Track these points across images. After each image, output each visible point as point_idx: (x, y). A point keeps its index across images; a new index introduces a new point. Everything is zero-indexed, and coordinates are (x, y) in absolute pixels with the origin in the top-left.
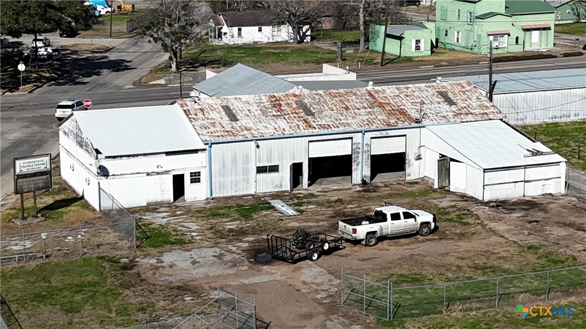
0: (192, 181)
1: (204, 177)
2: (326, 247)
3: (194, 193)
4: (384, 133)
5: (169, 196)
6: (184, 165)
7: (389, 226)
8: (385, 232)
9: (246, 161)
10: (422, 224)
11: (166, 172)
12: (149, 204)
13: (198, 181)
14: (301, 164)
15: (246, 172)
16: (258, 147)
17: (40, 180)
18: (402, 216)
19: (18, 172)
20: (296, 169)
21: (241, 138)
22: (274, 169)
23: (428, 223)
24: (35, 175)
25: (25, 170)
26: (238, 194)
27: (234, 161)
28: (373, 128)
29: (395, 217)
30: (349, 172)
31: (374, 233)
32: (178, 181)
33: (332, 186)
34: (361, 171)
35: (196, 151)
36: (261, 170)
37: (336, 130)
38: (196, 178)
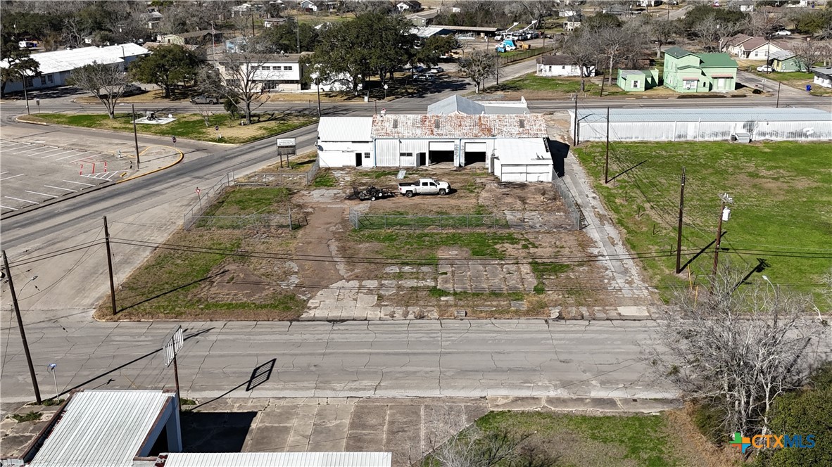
0: (366, 157)
1: (372, 155)
2: (380, 195)
3: (367, 164)
4: (473, 141)
5: (354, 163)
6: (362, 149)
7: (421, 189)
8: (418, 191)
9: (394, 149)
10: (440, 189)
11: (352, 151)
12: (343, 166)
13: (369, 157)
14: (425, 153)
15: (394, 155)
16: (400, 142)
17: (290, 150)
18: (429, 184)
19: (278, 145)
20: (422, 156)
21: (391, 137)
22: (410, 155)
23: (445, 189)
24: (287, 147)
25: (282, 145)
26: (390, 166)
27: (388, 148)
28: (466, 137)
29: (425, 184)
30: (452, 160)
31: (412, 191)
32: (359, 156)
33: (444, 166)
34: (459, 160)
35: (368, 142)
36: (402, 154)
37: (445, 137)
38: (367, 155)
